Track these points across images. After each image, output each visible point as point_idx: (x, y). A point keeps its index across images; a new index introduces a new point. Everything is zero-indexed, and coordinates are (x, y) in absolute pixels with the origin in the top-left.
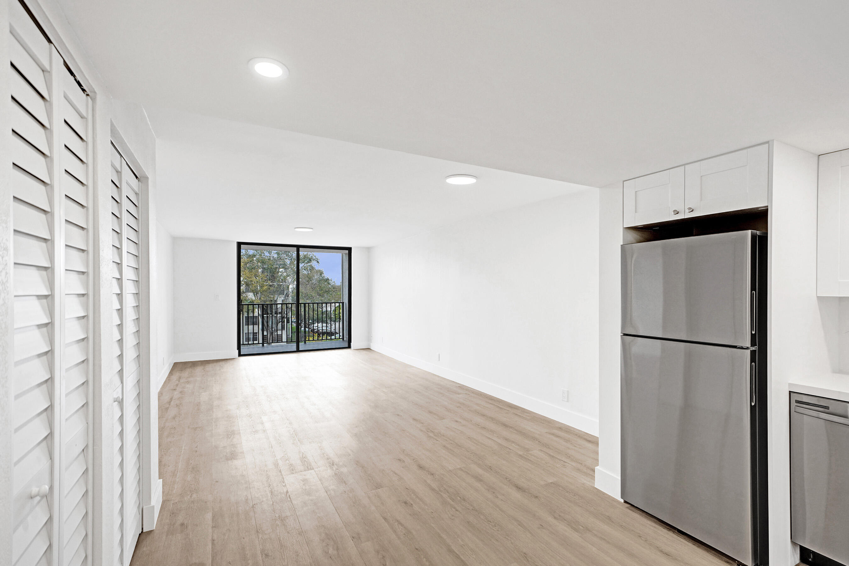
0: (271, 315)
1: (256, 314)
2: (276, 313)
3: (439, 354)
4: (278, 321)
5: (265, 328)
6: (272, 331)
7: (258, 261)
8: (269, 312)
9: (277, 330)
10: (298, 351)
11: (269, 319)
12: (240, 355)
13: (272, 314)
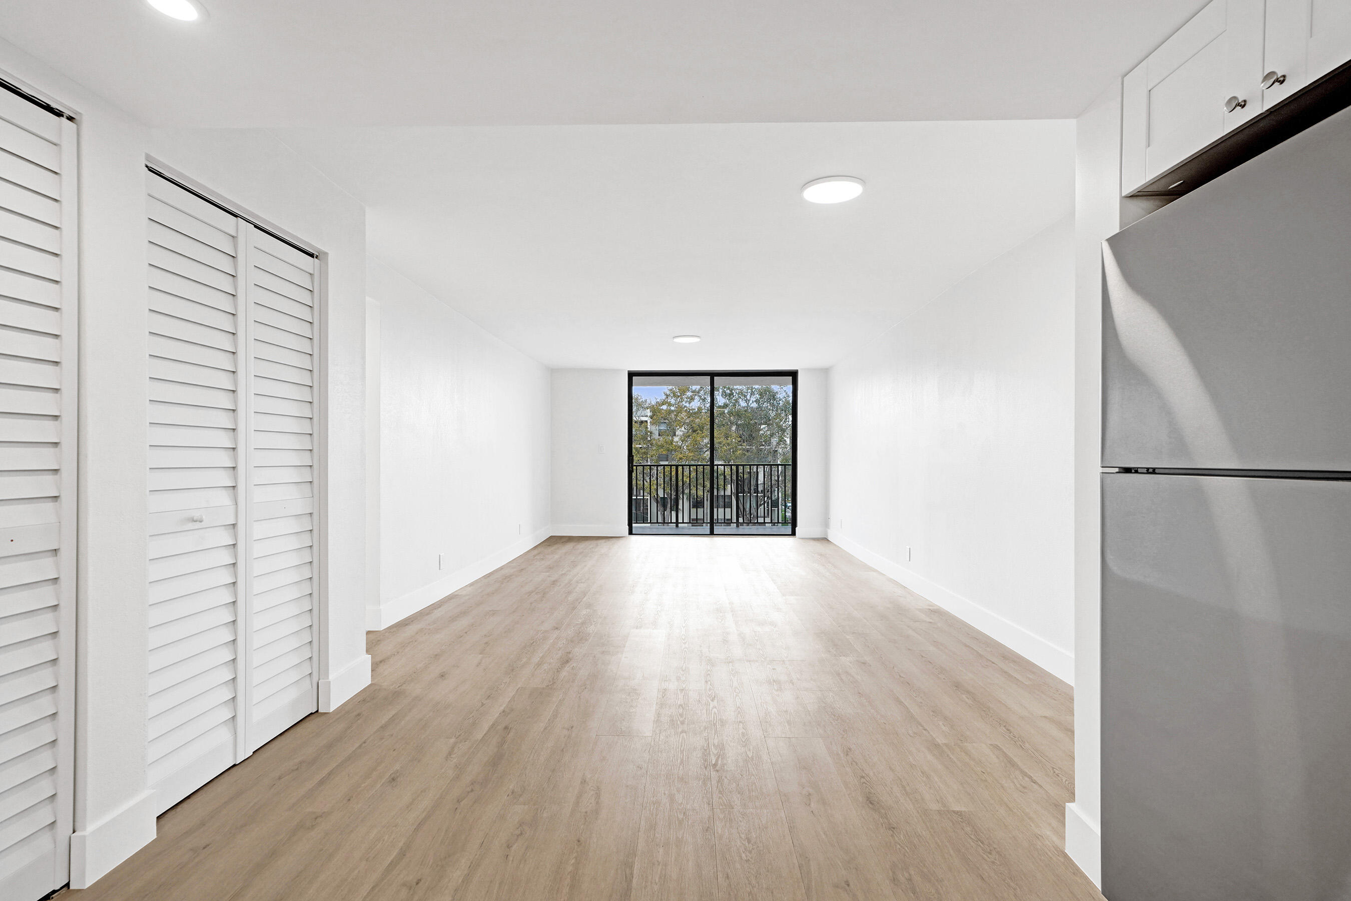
0: (749, 494)
1: (728, 493)
2: (757, 491)
3: (910, 548)
4: (759, 504)
5: (740, 513)
6: (750, 517)
7: (730, 413)
8: (746, 489)
9: (757, 517)
10: (712, 533)
11: (747, 502)
12: (631, 533)
13: (750, 492)
